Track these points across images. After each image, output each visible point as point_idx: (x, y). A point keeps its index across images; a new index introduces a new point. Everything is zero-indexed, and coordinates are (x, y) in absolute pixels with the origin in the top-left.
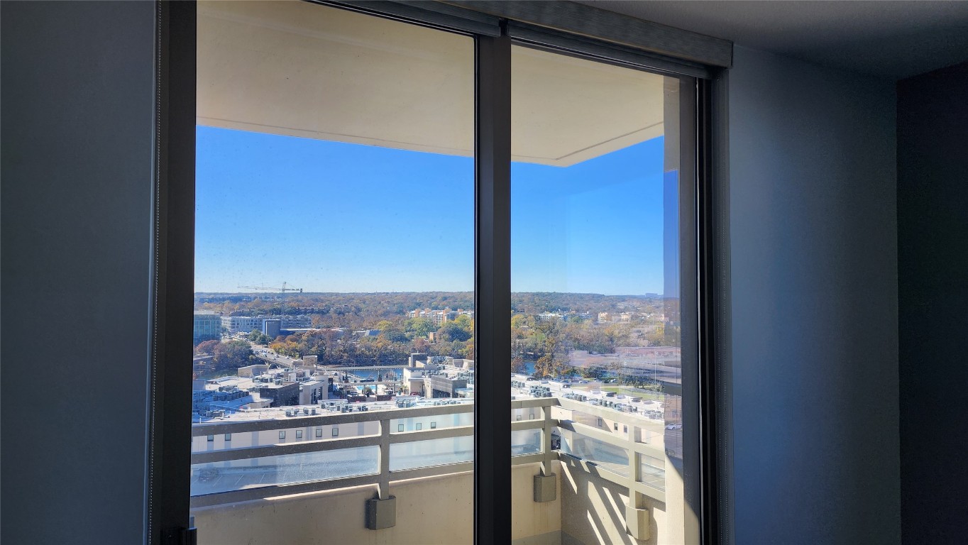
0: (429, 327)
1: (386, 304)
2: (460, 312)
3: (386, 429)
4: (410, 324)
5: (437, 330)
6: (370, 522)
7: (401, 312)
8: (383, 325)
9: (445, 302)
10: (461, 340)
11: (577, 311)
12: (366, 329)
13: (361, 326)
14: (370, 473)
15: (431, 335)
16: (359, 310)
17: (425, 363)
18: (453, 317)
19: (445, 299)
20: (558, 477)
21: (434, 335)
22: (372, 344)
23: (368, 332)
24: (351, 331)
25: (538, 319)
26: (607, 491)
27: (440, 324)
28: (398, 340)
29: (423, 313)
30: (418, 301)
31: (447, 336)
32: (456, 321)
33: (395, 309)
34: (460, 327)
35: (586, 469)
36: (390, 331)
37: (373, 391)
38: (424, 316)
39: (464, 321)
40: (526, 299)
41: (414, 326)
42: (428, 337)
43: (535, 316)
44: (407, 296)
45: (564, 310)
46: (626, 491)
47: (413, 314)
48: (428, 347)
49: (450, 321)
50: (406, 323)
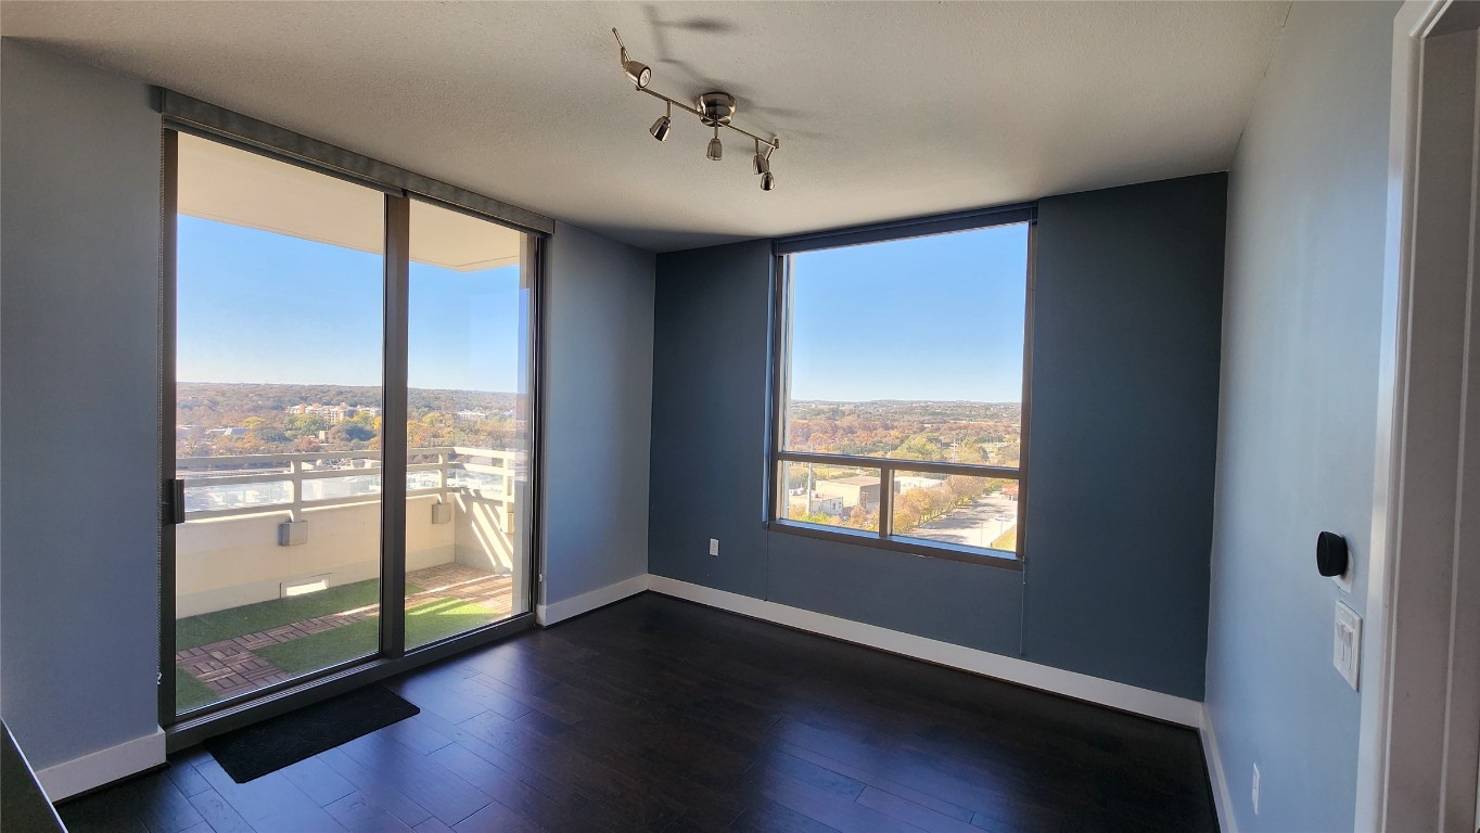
0: (319, 424)
1: (255, 398)
2: (359, 408)
3: (298, 467)
4: (292, 422)
5: (330, 428)
6: (283, 540)
7: (279, 407)
8: (253, 421)
9: (340, 397)
10: (362, 439)
11: (500, 409)
12: (226, 427)
13: (220, 423)
14: (283, 501)
15: (322, 435)
16: (216, 403)
17: (315, 465)
18: (351, 414)
19: (341, 393)
20: (453, 506)
21: (326, 433)
22: (236, 445)
23: (228, 431)
24: (204, 430)
25: (456, 418)
26: (487, 506)
27: (334, 421)
28: (274, 440)
29: (311, 408)
30: (305, 395)
31: (344, 435)
32: (355, 419)
33: (269, 403)
34: (360, 425)
35: (473, 494)
36: (262, 429)
37: (240, 498)
38: (313, 412)
39: (366, 419)
40: (443, 397)
41: (297, 424)
42: (317, 437)
43: (453, 415)
44: (289, 388)
45: (486, 408)
46: (500, 503)
47: (297, 410)
48: (317, 449)
49: (347, 418)
50: (286, 420)
